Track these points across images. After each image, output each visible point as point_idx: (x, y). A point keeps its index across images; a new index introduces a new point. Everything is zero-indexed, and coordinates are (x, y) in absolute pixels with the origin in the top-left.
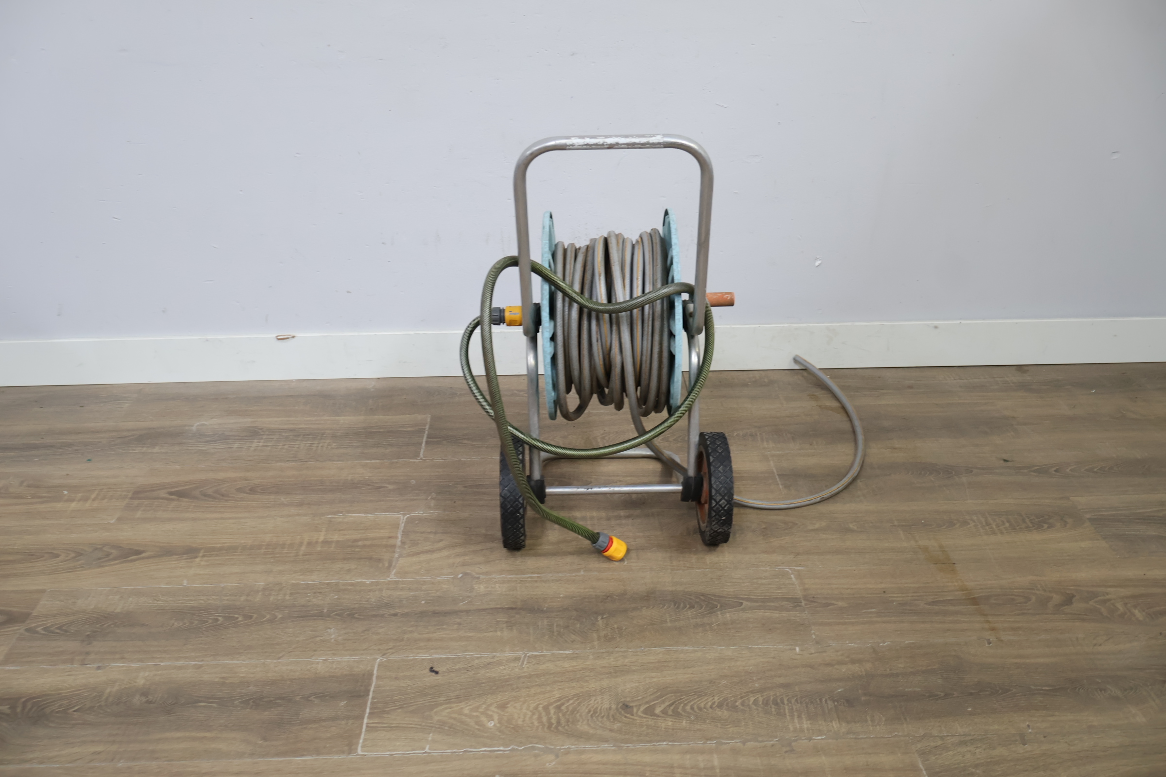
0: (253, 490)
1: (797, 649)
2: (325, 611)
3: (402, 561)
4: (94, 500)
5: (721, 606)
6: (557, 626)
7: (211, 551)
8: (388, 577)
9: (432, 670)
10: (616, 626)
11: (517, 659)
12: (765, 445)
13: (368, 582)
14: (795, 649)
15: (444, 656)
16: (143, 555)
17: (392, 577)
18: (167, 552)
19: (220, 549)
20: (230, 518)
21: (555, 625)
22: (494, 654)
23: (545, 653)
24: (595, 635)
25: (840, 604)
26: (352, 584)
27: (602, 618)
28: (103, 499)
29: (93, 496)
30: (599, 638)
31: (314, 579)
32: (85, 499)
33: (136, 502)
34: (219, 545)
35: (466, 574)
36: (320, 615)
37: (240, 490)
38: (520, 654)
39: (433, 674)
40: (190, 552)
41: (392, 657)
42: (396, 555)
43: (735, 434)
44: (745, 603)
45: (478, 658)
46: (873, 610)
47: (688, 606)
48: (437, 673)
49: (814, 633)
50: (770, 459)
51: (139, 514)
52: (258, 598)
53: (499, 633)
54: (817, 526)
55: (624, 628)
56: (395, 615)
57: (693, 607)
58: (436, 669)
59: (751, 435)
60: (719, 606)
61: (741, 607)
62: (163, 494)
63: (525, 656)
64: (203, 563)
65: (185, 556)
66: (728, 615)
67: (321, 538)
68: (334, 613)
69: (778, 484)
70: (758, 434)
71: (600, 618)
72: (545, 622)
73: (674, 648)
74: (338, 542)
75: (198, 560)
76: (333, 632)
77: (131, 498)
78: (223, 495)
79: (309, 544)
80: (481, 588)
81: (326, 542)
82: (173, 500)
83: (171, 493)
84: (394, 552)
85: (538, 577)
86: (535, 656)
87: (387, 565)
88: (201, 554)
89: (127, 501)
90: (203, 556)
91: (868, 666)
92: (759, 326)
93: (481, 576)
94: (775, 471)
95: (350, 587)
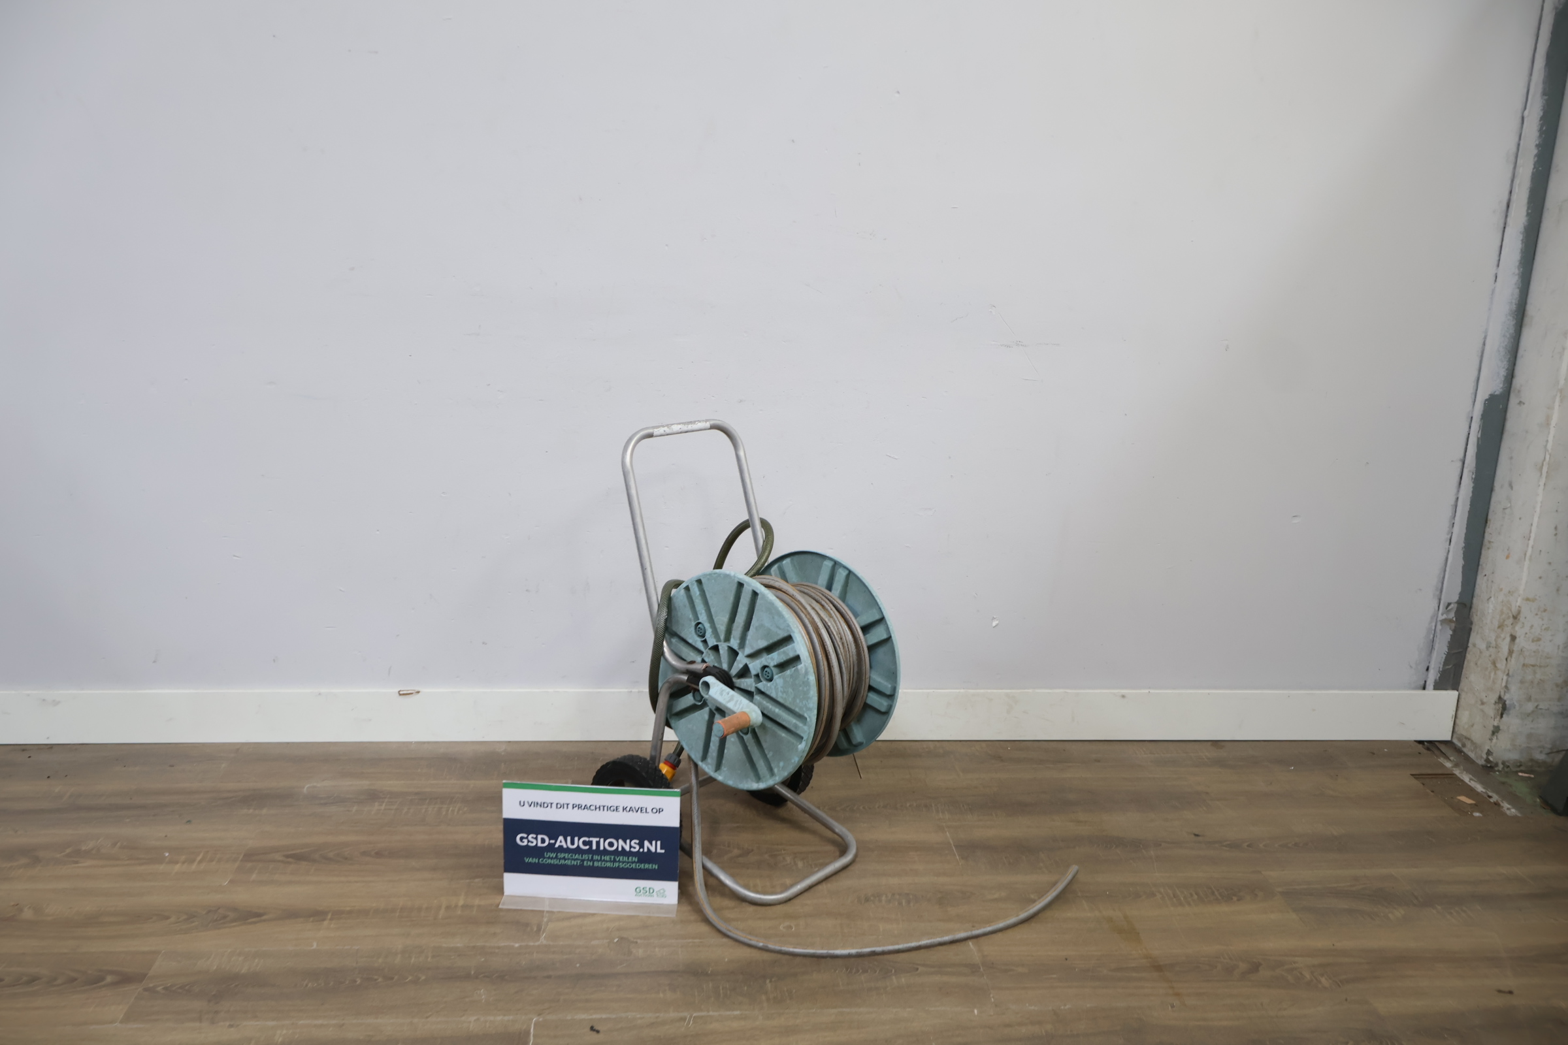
0: (379, 854)
1: (976, 1011)
2: (473, 973)
3: (551, 926)
4: (200, 862)
5: (895, 971)
6: (723, 989)
7: (338, 914)
8: (538, 940)
9: (592, 1029)
10: (785, 989)
11: (683, 1019)
12: (941, 815)
13: (517, 945)
14: (973, 1012)
15: (604, 1016)
16: (264, 917)
17: (543, 940)
18: (290, 914)
19: (350, 912)
20: (357, 882)
21: (721, 988)
22: (657, 1015)
23: (711, 1013)
24: (764, 997)
25: (1020, 970)
26: (499, 948)
27: (771, 981)
28: (211, 860)
29: (199, 858)
30: (768, 1000)
31: (458, 942)
32: (192, 861)
33: (249, 865)
34: (348, 909)
35: (622, 939)
36: (467, 977)
37: (364, 853)
38: (686, 1014)
39: (595, 1033)
40: (317, 915)
41: (550, 1017)
42: (545, 920)
43: (908, 805)
44: (921, 969)
45: (641, 1018)
46: (1055, 976)
47: (861, 971)
48: (598, 1032)
49: (993, 997)
50: (946, 829)
51: (254, 877)
52: (398, 960)
53: (661, 995)
54: (996, 896)
55: (794, 991)
56: (549, 977)
57: (867, 971)
58: (596, 1028)
59: (926, 806)
60: (893, 971)
61: (917, 972)
62: (278, 857)
63: (691, 1017)
64: (332, 926)
65: (311, 919)
66: (903, 980)
67: (461, 903)
68: (482, 976)
69: (955, 855)
70: (933, 805)
71: (768, 981)
72: (711, 985)
73: (847, 1010)
74: (479, 906)
75: (326, 923)
76: (483, 993)
77: (241, 861)
78: (346, 859)
79: (448, 908)
80: (640, 952)
81: (465, 907)
82: (289, 863)
83: (287, 856)
84: (543, 917)
85: (701, 942)
86: (702, 1017)
87: (535, 929)
88: (329, 916)
89: (237, 864)
90: (331, 919)
91: (1049, 1027)
92: (932, 691)
93: (639, 941)
94: (952, 842)
95: (497, 951)
